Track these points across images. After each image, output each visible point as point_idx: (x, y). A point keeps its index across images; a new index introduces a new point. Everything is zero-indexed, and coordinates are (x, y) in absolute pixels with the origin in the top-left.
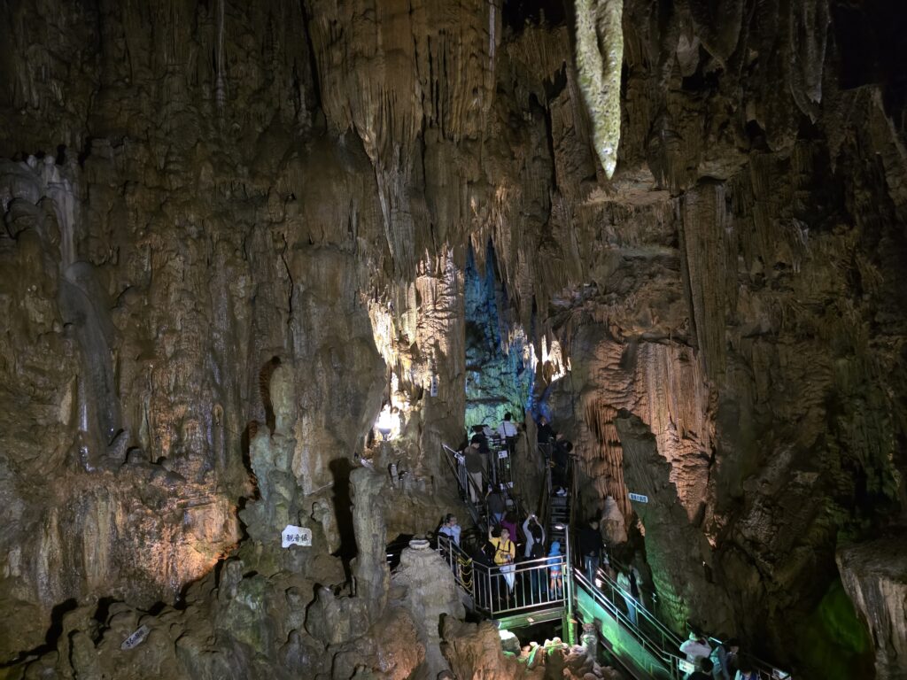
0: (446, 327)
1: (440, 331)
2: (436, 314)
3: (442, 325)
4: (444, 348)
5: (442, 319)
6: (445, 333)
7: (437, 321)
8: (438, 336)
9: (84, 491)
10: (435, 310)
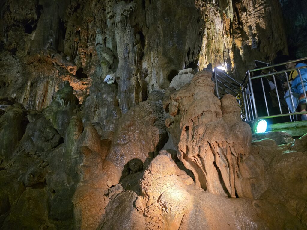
0: (263, 13)
1: (259, 17)
2: (256, 10)
3: (260, 13)
4: (263, 26)
5: (260, 10)
6: (263, 17)
7: (256, 13)
8: (258, 21)
9: (44, 75)
10: (255, 8)
